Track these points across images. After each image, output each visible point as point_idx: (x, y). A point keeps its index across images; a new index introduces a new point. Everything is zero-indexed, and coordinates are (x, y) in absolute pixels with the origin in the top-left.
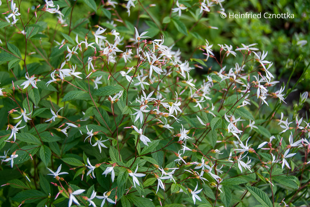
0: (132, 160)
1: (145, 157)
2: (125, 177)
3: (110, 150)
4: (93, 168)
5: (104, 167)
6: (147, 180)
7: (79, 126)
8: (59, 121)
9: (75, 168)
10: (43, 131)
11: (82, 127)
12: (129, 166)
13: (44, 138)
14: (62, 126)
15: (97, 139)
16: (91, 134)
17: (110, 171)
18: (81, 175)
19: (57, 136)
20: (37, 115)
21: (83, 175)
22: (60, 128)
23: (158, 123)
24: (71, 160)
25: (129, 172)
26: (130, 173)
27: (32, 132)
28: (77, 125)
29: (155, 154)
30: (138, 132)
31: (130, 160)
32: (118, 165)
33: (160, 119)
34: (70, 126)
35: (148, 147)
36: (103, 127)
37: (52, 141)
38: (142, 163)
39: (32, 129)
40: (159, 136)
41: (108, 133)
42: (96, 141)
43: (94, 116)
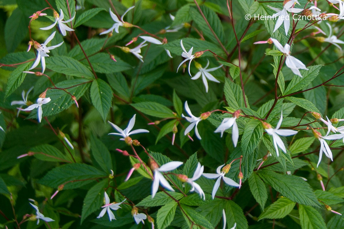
0: (267, 104)
1: (293, 99)
2: (257, 137)
3: (225, 87)
4: (196, 121)
5: (216, 119)
6: (297, 142)
7: (164, 43)
8: (126, 32)
9: (158, 122)
10: (96, 53)
11: (171, 43)
12: (262, 116)
13: (99, 66)
14: (132, 41)
15: (199, 66)
16: (189, 56)
17: (230, 126)
18: (171, 134)
19: (121, 62)
20: (83, 22)
21: (174, 135)
22: (127, 46)
23: (315, 33)
24: (151, 107)
25: (266, 127)
26: (268, 128)
27: (75, 55)
28: (161, 41)
29: (310, 93)
30: (282, 51)
31: (264, 106)
32: (242, 115)
33: (319, 26)
34: (147, 42)
35: (298, 79)
36: (211, 44)
37: (113, 71)
38: (288, 110)
39: (75, 49)
40: (316, 58)
41: (220, 54)
42: (198, 71)
43: (192, 22)
